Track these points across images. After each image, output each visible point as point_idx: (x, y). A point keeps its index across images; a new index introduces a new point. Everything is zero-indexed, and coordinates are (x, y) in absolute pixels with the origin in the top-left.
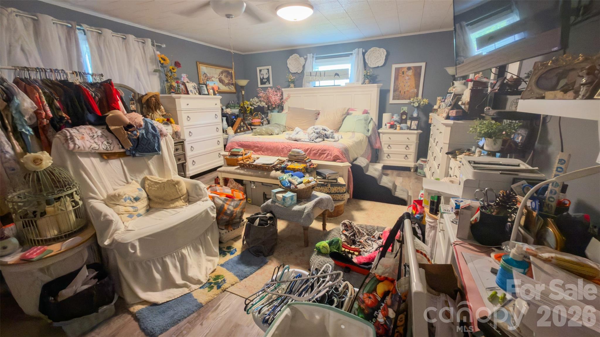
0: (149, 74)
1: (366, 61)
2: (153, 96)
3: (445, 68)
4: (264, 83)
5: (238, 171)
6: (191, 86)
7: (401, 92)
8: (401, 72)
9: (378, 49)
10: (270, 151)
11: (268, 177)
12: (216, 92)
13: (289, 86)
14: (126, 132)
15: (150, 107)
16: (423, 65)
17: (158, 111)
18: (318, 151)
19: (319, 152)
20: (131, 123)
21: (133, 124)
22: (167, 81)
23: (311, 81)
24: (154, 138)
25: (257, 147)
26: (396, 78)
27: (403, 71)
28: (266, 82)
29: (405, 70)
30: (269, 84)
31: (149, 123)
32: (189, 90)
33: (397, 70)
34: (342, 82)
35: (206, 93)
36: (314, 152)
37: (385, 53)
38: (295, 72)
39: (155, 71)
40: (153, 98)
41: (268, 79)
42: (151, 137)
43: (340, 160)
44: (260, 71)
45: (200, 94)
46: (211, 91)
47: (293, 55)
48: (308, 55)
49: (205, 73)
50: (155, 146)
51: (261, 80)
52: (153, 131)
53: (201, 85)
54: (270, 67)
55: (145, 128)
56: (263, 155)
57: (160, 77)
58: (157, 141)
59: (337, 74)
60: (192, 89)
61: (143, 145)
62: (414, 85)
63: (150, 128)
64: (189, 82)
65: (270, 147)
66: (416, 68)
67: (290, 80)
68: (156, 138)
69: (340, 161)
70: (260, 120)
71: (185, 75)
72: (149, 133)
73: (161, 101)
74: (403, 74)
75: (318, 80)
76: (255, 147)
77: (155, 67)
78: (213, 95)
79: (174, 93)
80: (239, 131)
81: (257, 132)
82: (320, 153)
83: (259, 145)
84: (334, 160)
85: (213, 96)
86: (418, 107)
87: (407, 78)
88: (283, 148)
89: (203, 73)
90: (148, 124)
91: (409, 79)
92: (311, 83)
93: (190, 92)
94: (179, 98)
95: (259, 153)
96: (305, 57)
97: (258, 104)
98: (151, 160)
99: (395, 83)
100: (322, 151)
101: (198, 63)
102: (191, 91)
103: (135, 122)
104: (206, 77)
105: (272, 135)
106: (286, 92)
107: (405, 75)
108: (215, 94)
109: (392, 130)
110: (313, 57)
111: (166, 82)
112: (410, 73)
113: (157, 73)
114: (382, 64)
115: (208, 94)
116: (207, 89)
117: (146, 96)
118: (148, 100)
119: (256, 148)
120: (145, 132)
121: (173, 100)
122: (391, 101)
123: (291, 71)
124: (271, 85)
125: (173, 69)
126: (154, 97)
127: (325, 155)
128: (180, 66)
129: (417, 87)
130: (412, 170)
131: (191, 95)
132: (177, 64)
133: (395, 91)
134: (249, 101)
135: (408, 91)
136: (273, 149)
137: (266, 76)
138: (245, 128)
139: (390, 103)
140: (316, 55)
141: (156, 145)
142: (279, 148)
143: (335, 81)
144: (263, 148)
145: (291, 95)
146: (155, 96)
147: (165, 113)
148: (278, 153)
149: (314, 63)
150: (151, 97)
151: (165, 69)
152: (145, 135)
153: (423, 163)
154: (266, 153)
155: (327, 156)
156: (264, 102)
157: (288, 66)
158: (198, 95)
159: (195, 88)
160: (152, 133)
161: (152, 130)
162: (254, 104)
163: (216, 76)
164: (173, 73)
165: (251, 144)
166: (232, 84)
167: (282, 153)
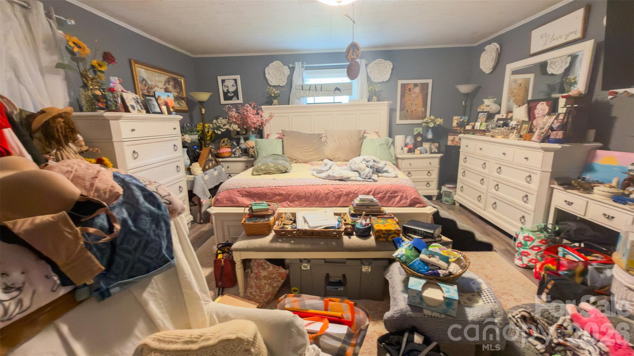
0: (43, 71)
1: (369, 75)
2: (60, 116)
3: (456, 86)
4: (230, 98)
5: (278, 245)
6: (130, 98)
7: (409, 111)
8: (407, 89)
9: (383, 61)
10: (303, 200)
11: (341, 248)
12: (172, 110)
13: (270, 103)
14: (78, 229)
15: (53, 137)
16: (430, 81)
17: (70, 144)
18: (386, 194)
19: (388, 195)
20: (85, 193)
21: (92, 195)
22: (85, 86)
23: (303, 97)
24: (158, 225)
25: (280, 195)
26: (403, 96)
27: (409, 87)
28: (233, 97)
29: (412, 86)
30: (238, 99)
31: (134, 188)
32: (128, 104)
33: (403, 86)
34: (344, 99)
35: (158, 110)
36: (379, 195)
37: (392, 66)
38: (277, 85)
39: (59, 66)
40: (60, 119)
41: (236, 93)
42: (148, 226)
43: (420, 203)
44: (223, 81)
45: (148, 112)
46: (164, 108)
47: (274, 63)
48: (296, 63)
49: (144, 80)
50: (161, 248)
51: (226, 94)
52: (153, 209)
53: (148, 98)
54: (238, 77)
55: (124, 203)
56: (291, 207)
57: (67, 79)
58: (165, 234)
59: (337, 89)
60: (133, 103)
61: (129, 252)
62: (422, 104)
63: (142, 199)
64: (125, 90)
65: (303, 194)
66: (422, 84)
67: (273, 95)
68: (163, 224)
69: (422, 205)
70: (229, 150)
71: (116, 78)
72: (143, 216)
73: (79, 125)
74: (410, 91)
75: (313, 96)
76: (275, 195)
77: (56, 59)
78: (166, 113)
79: (103, 109)
80: (207, 167)
81: (262, 170)
82: (389, 197)
83: (283, 192)
84: (412, 205)
85: (166, 115)
86: (433, 128)
87: (414, 95)
88: (327, 194)
89: (141, 80)
90: (130, 189)
91: (416, 97)
92: (302, 99)
93: (130, 108)
94: (118, 118)
95: (284, 204)
96: (291, 65)
97: (227, 127)
98: (149, 289)
99: (401, 100)
100: (391, 193)
101: (133, 62)
102: (133, 108)
103: (97, 190)
104: (145, 85)
105: (286, 172)
106: (266, 111)
107: (412, 92)
108: (170, 113)
109: (410, 155)
110: (302, 67)
111: (82, 90)
112: (417, 90)
113: (62, 71)
114: (387, 79)
115: (162, 113)
116: (159, 105)
117: (43, 115)
118: (47, 123)
119: (278, 197)
120: (129, 215)
121: (105, 124)
122: (398, 121)
123: (270, 84)
124: (241, 101)
125: (100, 66)
126: (62, 117)
127: (398, 199)
128: (114, 61)
129: (425, 105)
130: (434, 199)
131: (134, 113)
132: (108, 58)
133: (402, 109)
134: (211, 122)
135: (415, 110)
136: (309, 197)
137: (232, 89)
138: (214, 162)
139: (397, 123)
140: (306, 64)
141: (164, 244)
142: (320, 194)
143: (335, 97)
144: (290, 195)
145: (275, 115)
146: (63, 115)
147: (85, 148)
148: (320, 202)
149: (304, 74)
150: (54, 118)
151: (81, 64)
152: (130, 222)
153: (450, 190)
154: (297, 203)
155: (400, 200)
156: (235, 123)
157: (267, 76)
158: (144, 114)
159: (138, 102)
160: (151, 214)
161: (147, 205)
162: (220, 127)
163: (161, 85)
164: (99, 73)
165: (267, 191)
166: (183, 99)
167: (325, 202)
